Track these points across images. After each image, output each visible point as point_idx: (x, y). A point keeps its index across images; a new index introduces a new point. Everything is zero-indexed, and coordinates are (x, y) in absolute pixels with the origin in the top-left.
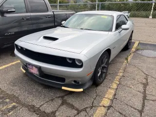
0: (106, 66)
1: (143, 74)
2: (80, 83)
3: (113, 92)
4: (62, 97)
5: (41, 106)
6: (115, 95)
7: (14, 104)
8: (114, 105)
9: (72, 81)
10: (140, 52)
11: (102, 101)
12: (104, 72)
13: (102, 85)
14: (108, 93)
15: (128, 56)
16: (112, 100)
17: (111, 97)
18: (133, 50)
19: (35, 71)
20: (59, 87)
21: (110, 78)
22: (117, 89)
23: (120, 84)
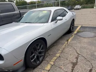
2: (11, 71)
10: (79, 34)
15: (69, 38)
18: (75, 32)
22: (49, 70)
23: (54, 65)
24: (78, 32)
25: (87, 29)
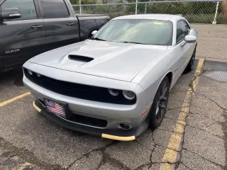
0: (165, 98)
1: (219, 108)
2: (131, 127)
3: (179, 138)
4: (102, 150)
5: (70, 166)
6: (183, 143)
7: (27, 164)
8: (183, 159)
9: (117, 124)
10: (209, 75)
11: (164, 154)
12: (163, 108)
13: (161, 127)
14: (172, 140)
15: (192, 82)
16: (180, 152)
17: (177, 146)
18: (198, 71)
19: (58, 111)
20: (97, 134)
21: (171, 116)
22: (184, 133)
23: (187, 125)
24: (203, 71)
25: (220, 66)
